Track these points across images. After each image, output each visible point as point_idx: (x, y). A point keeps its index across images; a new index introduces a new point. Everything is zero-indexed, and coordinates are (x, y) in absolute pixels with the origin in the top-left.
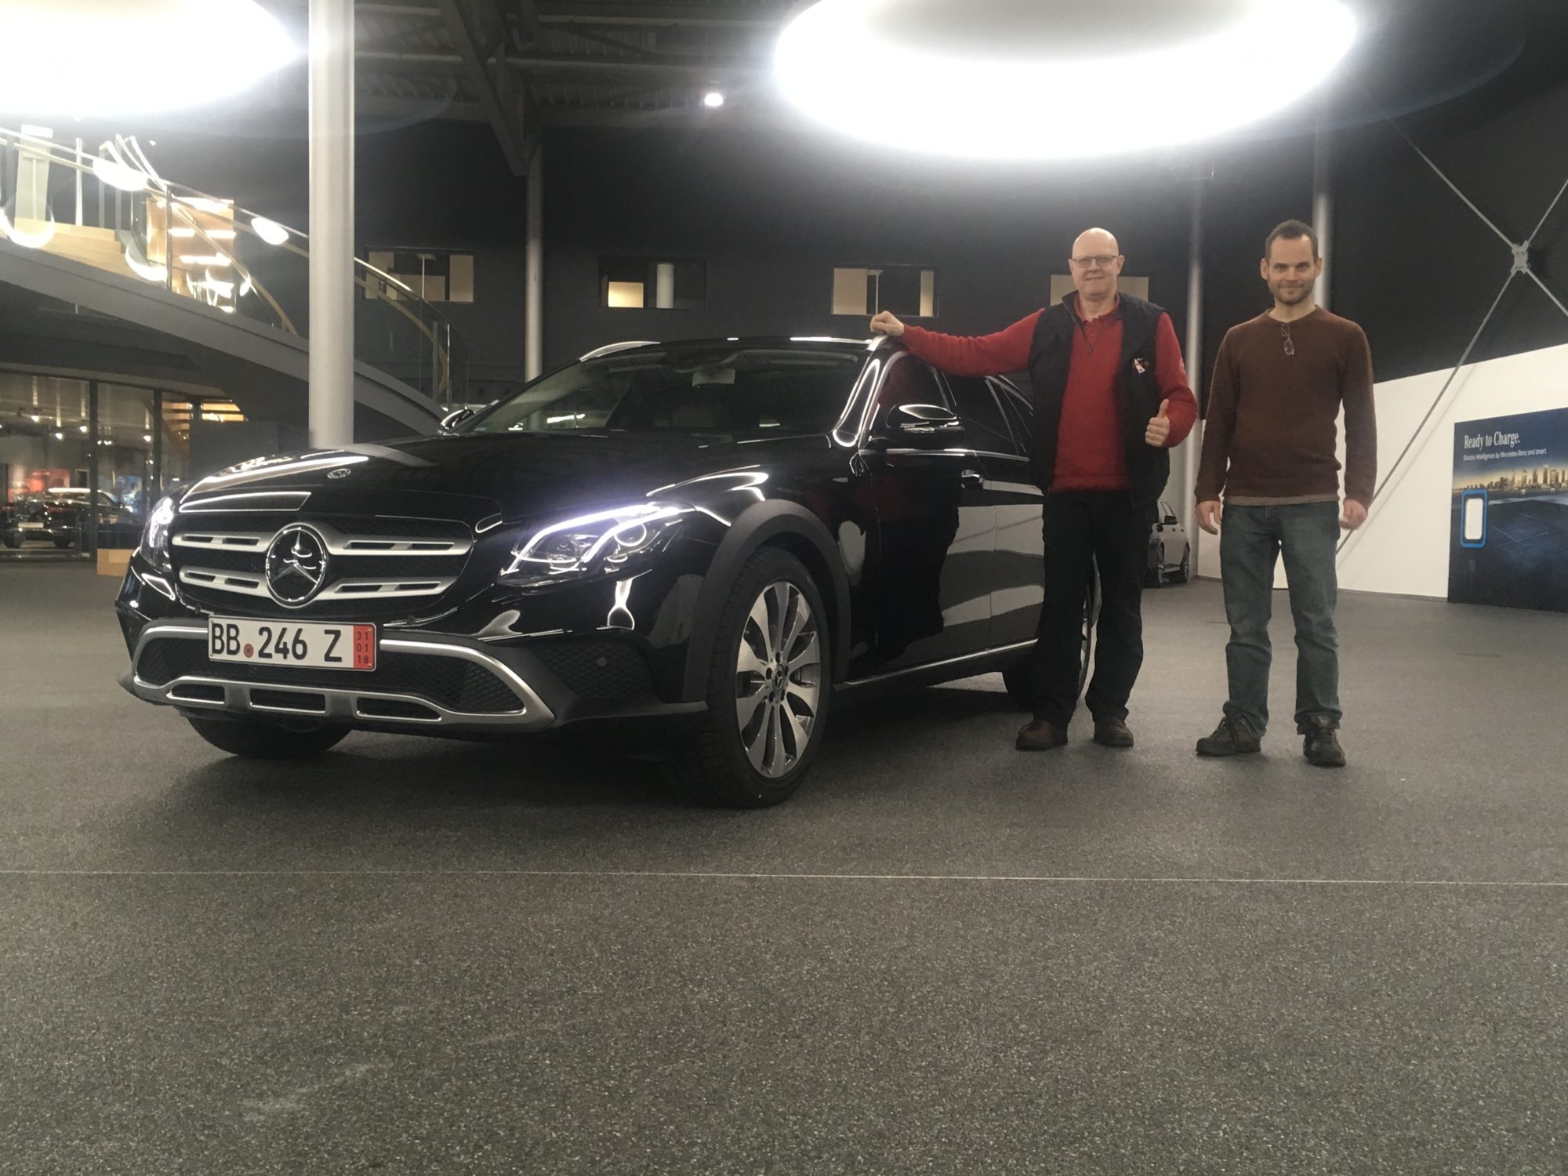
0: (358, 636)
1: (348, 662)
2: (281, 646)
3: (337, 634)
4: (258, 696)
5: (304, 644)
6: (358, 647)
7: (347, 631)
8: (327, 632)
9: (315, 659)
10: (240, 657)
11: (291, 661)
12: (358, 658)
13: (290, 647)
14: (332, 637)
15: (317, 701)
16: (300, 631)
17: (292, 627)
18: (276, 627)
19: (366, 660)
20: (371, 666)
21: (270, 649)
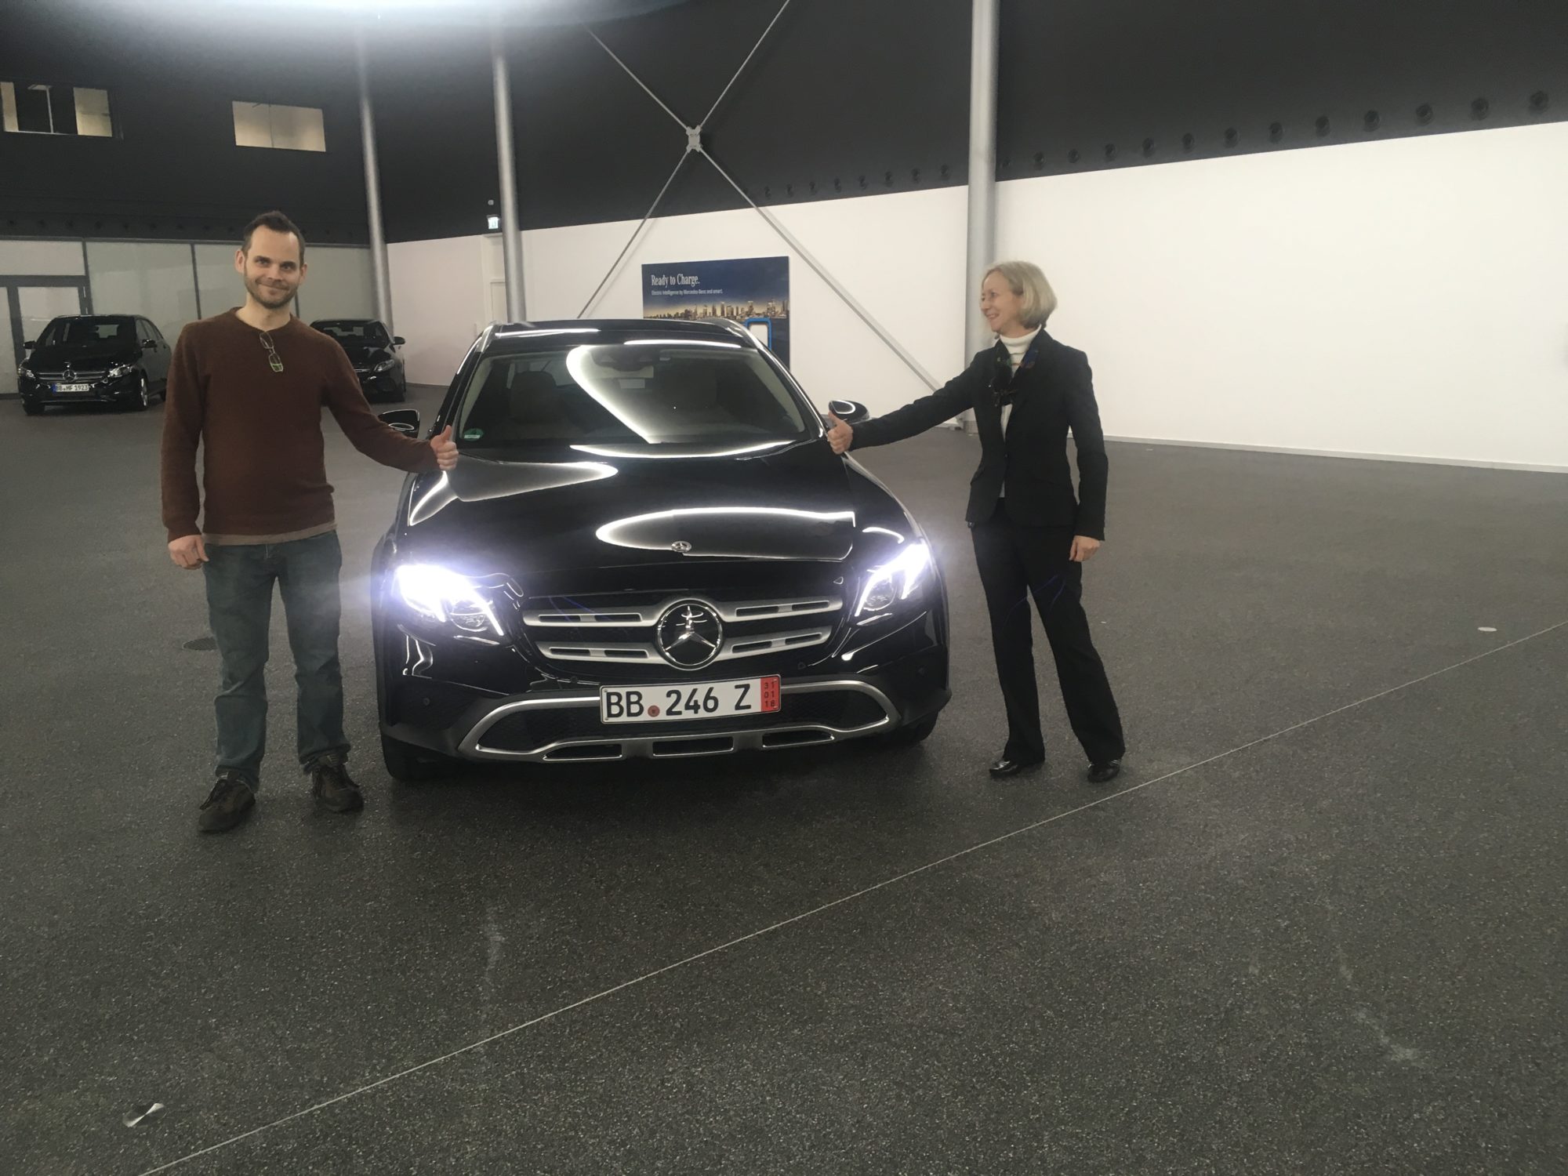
0: (765, 686)
1: (756, 707)
2: (692, 704)
3: (747, 687)
4: (659, 747)
5: (716, 700)
6: (765, 695)
7: (755, 684)
8: (737, 687)
9: (726, 709)
10: (645, 717)
11: (702, 714)
12: (765, 703)
13: (701, 703)
14: (743, 690)
15: (726, 742)
16: (711, 690)
17: (702, 688)
18: (685, 689)
19: (773, 703)
20: (777, 708)
21: (680, 707)
